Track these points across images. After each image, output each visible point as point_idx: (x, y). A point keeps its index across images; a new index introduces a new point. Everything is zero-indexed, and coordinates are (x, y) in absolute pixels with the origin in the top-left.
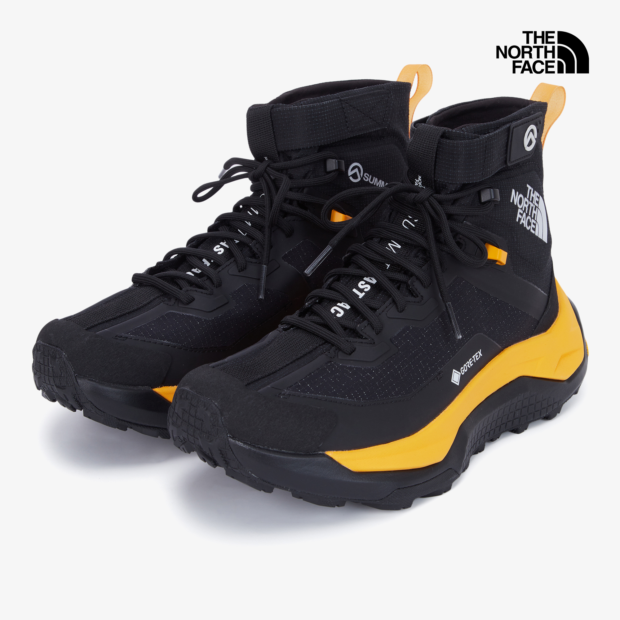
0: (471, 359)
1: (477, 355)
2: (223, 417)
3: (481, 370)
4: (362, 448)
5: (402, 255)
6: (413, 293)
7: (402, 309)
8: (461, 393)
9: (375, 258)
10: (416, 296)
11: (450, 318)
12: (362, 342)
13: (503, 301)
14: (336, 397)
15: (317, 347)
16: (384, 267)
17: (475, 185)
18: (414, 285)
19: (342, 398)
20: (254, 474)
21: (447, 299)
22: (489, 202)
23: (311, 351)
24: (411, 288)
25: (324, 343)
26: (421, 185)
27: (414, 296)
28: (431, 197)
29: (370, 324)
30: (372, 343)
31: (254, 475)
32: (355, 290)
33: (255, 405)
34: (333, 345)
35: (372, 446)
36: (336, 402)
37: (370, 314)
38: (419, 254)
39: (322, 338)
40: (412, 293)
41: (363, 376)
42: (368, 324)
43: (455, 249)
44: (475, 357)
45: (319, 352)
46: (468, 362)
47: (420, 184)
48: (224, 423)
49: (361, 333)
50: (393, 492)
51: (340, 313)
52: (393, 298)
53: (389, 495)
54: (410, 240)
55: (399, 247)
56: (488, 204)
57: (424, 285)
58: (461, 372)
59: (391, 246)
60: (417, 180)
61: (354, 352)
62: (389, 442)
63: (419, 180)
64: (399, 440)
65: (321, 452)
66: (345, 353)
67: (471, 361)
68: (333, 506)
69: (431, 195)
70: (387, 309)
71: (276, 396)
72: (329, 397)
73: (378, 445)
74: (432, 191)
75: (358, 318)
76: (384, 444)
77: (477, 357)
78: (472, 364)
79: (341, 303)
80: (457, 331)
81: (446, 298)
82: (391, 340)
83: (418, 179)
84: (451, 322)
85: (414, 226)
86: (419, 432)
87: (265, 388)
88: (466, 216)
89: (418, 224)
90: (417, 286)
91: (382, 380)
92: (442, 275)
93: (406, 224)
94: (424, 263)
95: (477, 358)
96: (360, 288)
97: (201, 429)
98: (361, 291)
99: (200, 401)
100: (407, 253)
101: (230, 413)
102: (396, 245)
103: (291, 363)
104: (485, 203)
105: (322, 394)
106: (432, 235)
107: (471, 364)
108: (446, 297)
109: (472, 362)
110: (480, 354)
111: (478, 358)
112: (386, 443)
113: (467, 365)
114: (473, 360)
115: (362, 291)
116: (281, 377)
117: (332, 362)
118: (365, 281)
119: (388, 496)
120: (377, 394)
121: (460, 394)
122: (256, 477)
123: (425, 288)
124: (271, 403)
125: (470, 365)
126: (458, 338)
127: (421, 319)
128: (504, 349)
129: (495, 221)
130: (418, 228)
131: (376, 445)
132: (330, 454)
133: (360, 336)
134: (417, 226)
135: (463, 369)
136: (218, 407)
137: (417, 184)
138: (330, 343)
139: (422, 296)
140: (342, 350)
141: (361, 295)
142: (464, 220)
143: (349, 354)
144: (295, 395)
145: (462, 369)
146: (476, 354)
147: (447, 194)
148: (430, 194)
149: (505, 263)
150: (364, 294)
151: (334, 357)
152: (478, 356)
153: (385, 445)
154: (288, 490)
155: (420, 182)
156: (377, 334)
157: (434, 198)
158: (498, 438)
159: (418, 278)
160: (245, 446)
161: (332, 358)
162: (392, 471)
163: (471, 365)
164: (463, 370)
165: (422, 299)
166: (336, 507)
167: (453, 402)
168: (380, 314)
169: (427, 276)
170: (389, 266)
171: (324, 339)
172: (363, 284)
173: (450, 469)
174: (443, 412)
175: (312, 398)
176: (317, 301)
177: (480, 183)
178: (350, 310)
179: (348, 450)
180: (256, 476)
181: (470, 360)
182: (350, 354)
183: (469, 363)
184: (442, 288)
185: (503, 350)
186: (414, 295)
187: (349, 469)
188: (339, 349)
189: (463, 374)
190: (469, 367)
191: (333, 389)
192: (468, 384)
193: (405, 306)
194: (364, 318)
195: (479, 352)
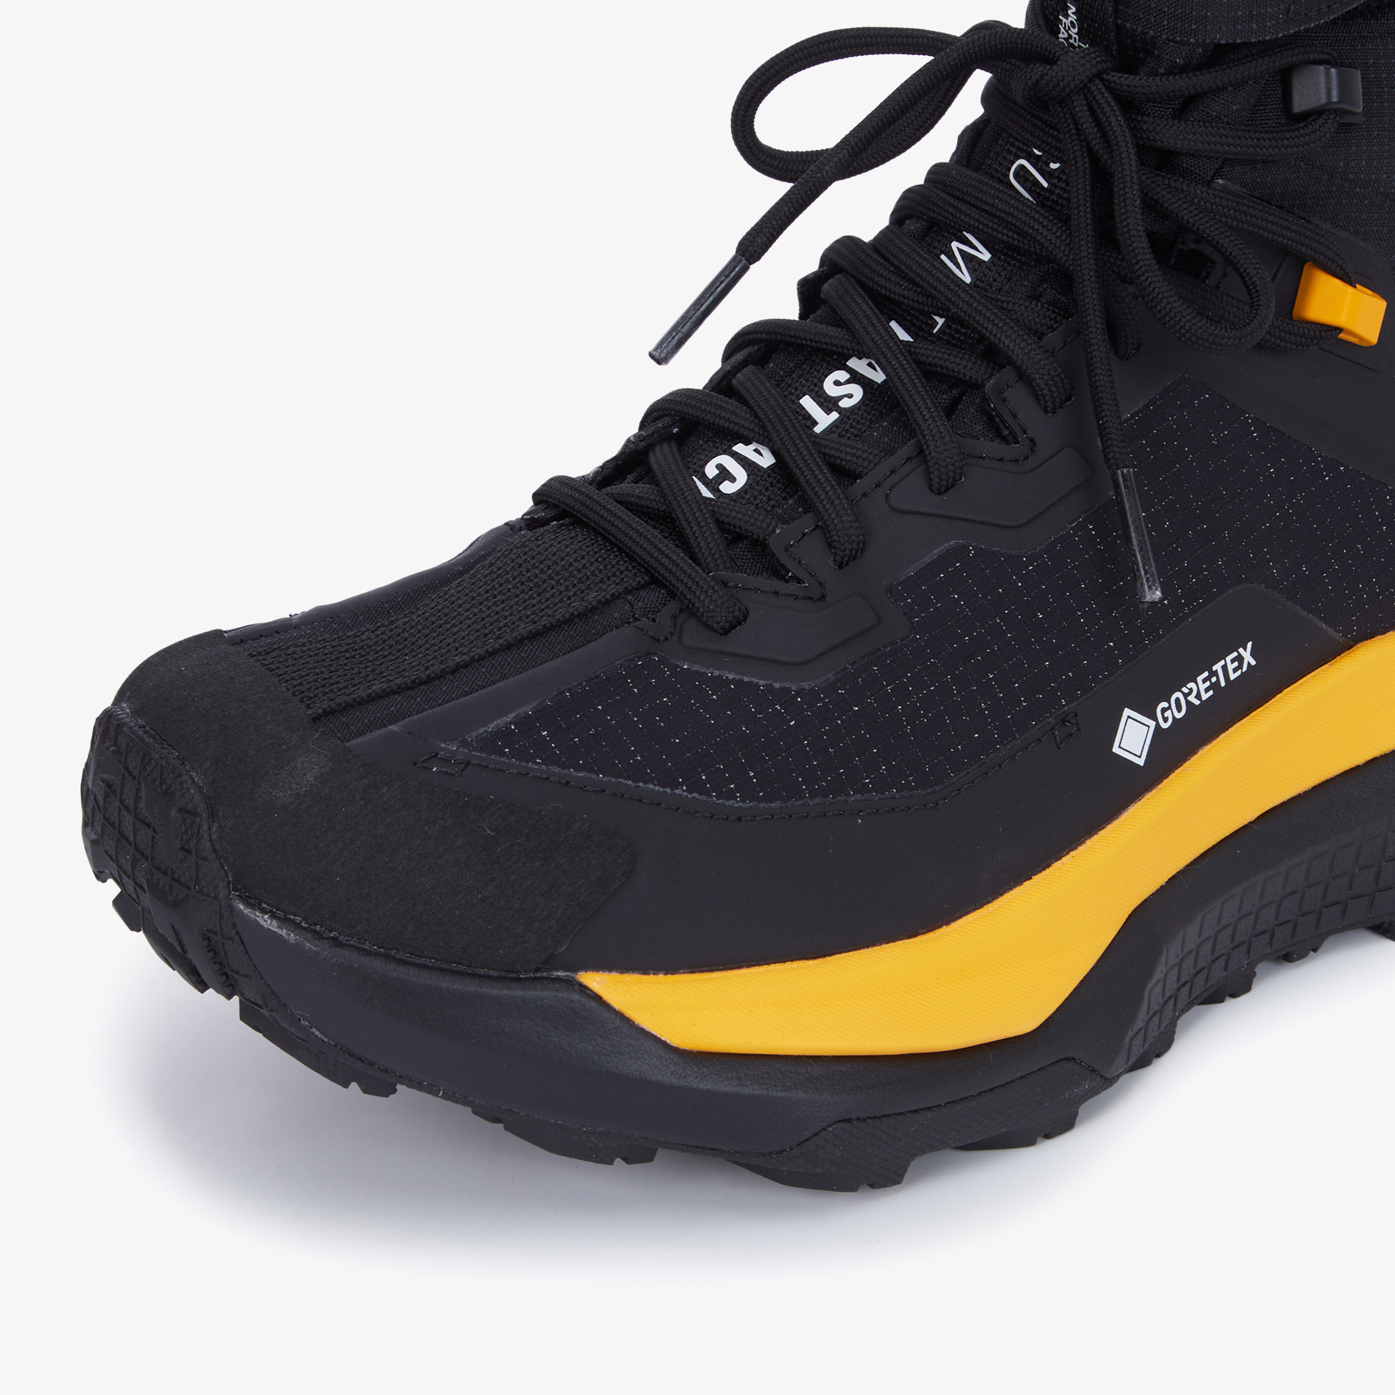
0: (1206, 674)
1: (1233, 661)
2: (216, 825)
3: (1251, 715)
4: (720, 970)
5: (991, 287)
6: (1001, 426)
7: (944, 482)
8: (1154, 791)
9: (894, 292)
10: (1010, 438)
11: (1126, 526)
12: (776, 593)
13: (1363, 475)
14: (641, 784)
15: (615, 597)
16: (927, 324)
17: (1267, 49)
18: (1004, 400)
19: (662, 787)
20: (317, 1029)
21: (1117, 456)
22: (1318, 113)
23: (593, 610)
24: (993, 409)
25: (645, 586)
26: (1077, 37)
27: (1005, 440)
28: (1097, 82)
29: (821, 527)
30: (812, 599)
31: (317, 1033)
32: (807, 402)
33: (326, 792)
34: (673, 595)
35: (759, 965)
36: (640, 801)
37: (827, 492)
38: (1046, 289)
39: (643, 567)
40: (996, 427)
41: (757, 712)
42: (817, 527)
43: (1149, 280)
44: (1225, 668)
45: (616, 615)
46: (1191, 685)
47: (1074, 36)
48: (218, 847)
49: (784, 559)
50: (824, 1129)
51: (733, 480)
52: (919, 441)
53: (808, 1140)
54: (1019, 235)
55: (985, 256)
56: (1314, 121)
57: (1042, 403)
58: (1155, 719)
59: (960, 251)
60: (1064, 20)
61: (740, 623)
62: (830, 955)
63: (1070, 19)
64: (870, 949)
65: (561, 974)
66: (706, 625)
67: (1204, 681)
68: (604, 1158)
69: (1099, 75)
70: (894, 478)
71: (415, 764)
72: (613, 780)
73: (784, 962)
74: (1103, 61)
75: (790, 501)
76: (808, 959)
77: (1231, 667)
78: (1211, 693)
79: (747, 443)
80: (1146, 574)
81: (1114, 452)
82: (890, 589)
83: (1067, 16)
84: (1128, 539)
85: (1045, 184)
86: (954, 925)
87: (383, 731)
88: (1225, 160)
89: (1060, 179)
90: (1019, 403)
91: (825, 733)
92: (1110, 370)
93: (1022, 174)
94: (1056, 322)
95: (1235, 670)
96: (829, 394)
97: (152, 860)
98: (828, 404)
99: (150, 760)
100: (1009, 280)
101: (237, 812)
102: (977, 249)
103: (508, 647)
104: (1305, 116)
105: (590, 771)
106: (1089, 221)
107: (1207, 690)
108: (1115, 449)
109: (1208, 684)
110: (1248, 659)
111: (1239, 673)
112: (815, 958)
113: (1186, 695)
114: (1214, 679)
115: (831, 405)
116: (454, 695)
117: (655, 654)
118: (850, 370)
119: (802, 1143)
120: (804, 782)
121: (1149, 796)
122: (326, 1040)
123: (1046, 412)
124: (385, 788)
125: (1198, 696)
126: (1148, 598)
127: (1013, 524)
128: (1355, 644)
129: (1346, 185)
130: (1057, 191)
131: (775, 963)
132: (595, 981)
133: (778, 571)
134: (1056, 187)
135: (1170, 708)
136: (200, 788)
137: (1066, 35)
138: (664, 586)
139: (1032, 440)
140: (699, 614)
141: (824, 420)
142: (1217, 173)
143: (721, 631)
144: (487, 767)
145: (1164, 710)
146: (1229, 658)
147: (1156, 74)
148: (1094, 70)
149: (1374, 339)
150: (835, 416)
151: (666, 639)
152: (1236, 664)
153: (811, 962)
154: (437, 1096)
155: (1074, 27)
156: (840, 567)
157: (1108, 88)
158: (1315, 950)
159: (1022, 376)
160: (283, 932)
161: (658, 640)
162: (826, 1057)
163: (1205, 697)
164: (1168, 714)
165: (1032, 450)
166: (618, 1161)
167: (1116, 823)
168: (865, 495)
169: (1056, 371)
170: (940, 321)
171: (647, 572)
172: (842, 381)
173: (1067, 1059)
174: (1068, 857)
175: (548, 779)
176: (675, 430)
177: (1289, 43)
178: (771, 470)
179: (665, 974)
180: (326, 1037)
181: (1200, 679)
182: (726, 632)
183: (1199, 689)
184: (1106, 416)
185: (1351, 647)
186: (1006, 432)
187: (663, 1039)
188: (689, 611)
189: (1165, 726)
190: (1197, 702)
191: (634, 754)
192: (1187, 763)
193: (959, 471)
194: (807, 505)
195: (1241, 650)
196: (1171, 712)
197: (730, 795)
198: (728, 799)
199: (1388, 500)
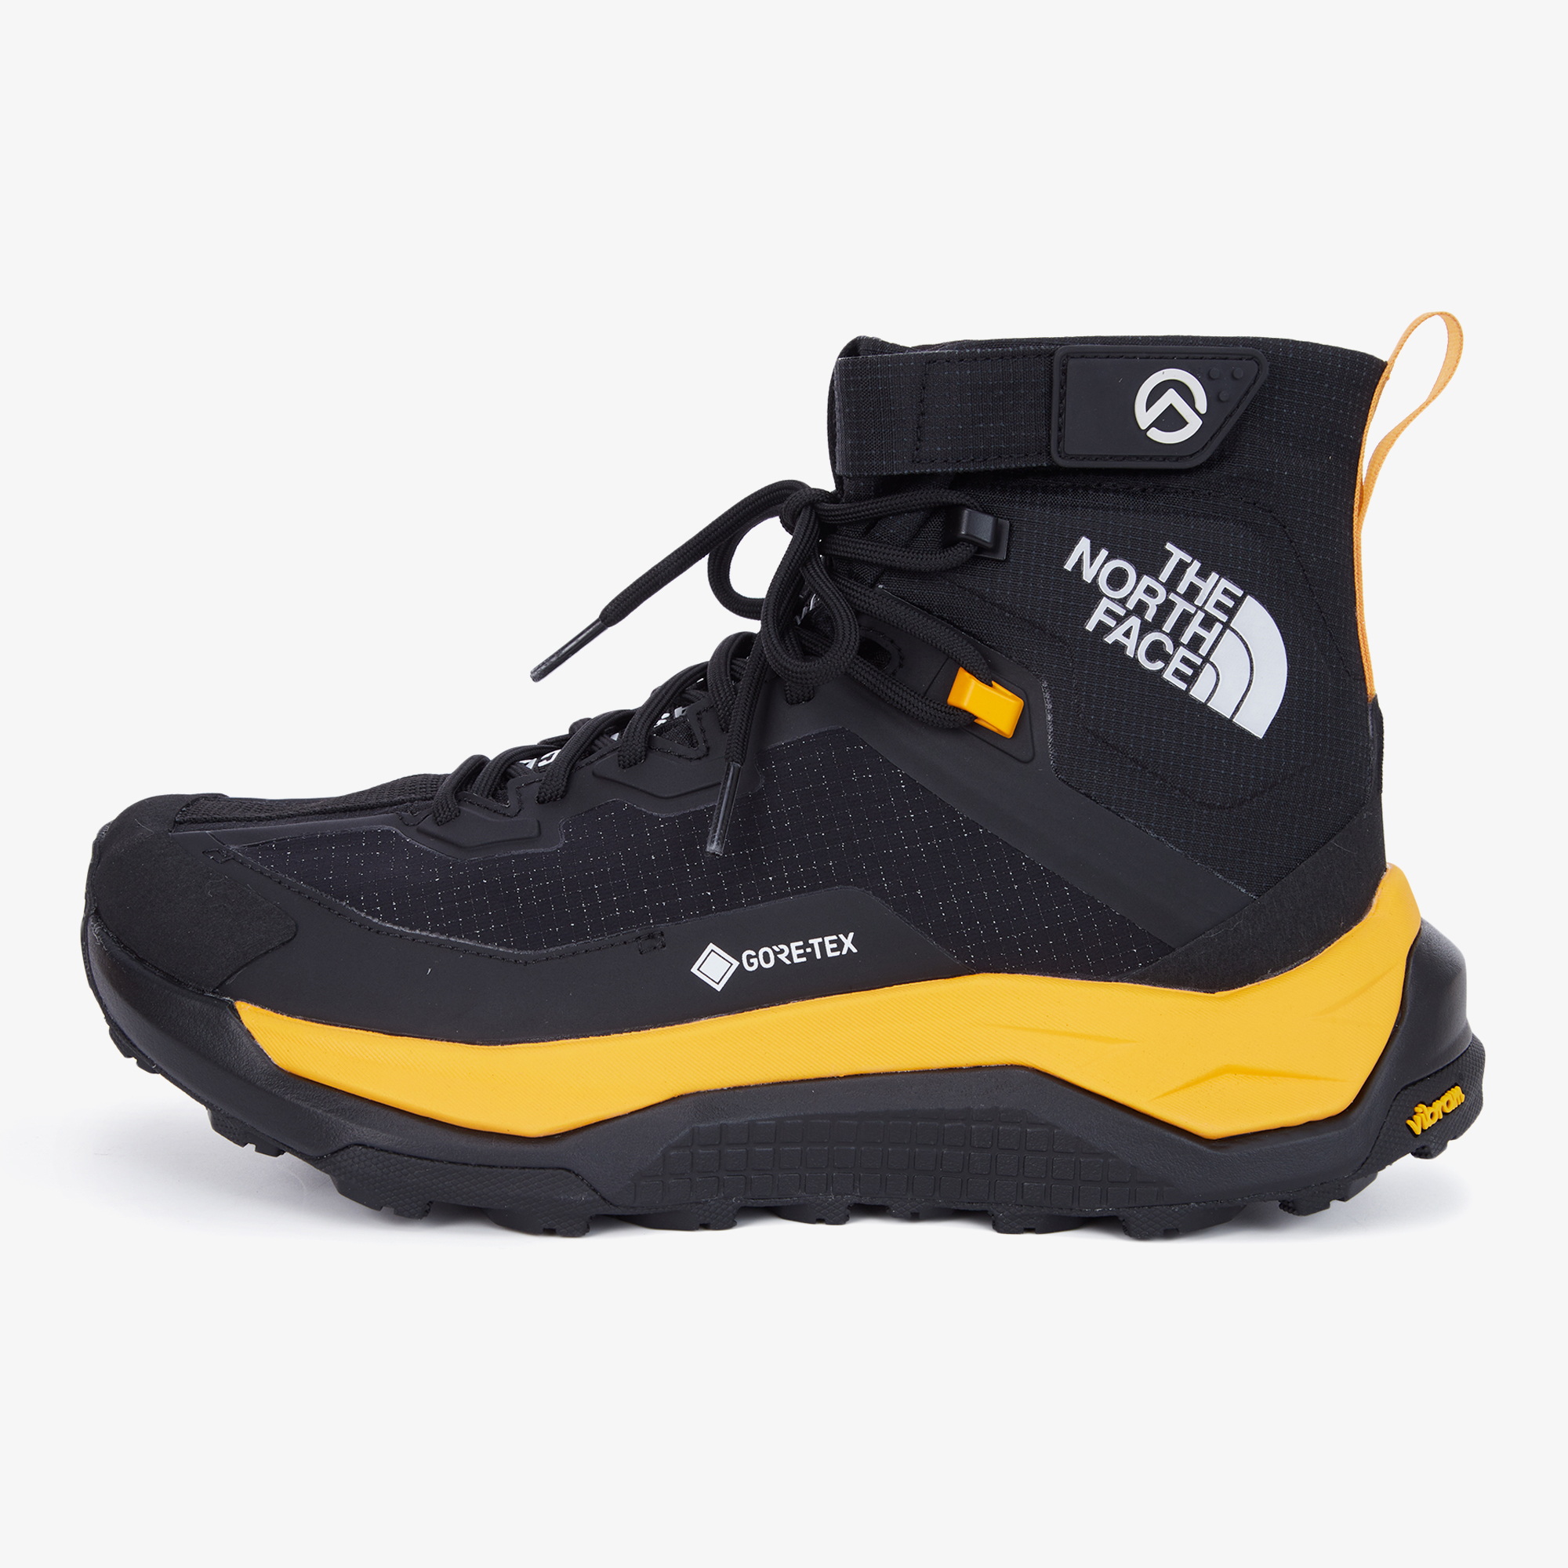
0: (801, 943)
1: (831, 942)
6: (694, 736)
7: (628, 761)
12: (488, 808)
27: (693, 745)
30: (505, 815)
40: (691, 736)
41: (424, 869)
44: (822, 945)
46: (783, 947)
50: (347, 1147)
57: (722, 723)
58: (740, 961)
61: (451, 820)
65: (229, 999)
66: (435, 819)
67: (798, 948)
70: (605, 758)
71: (203, 852)
77: (829, 946)
78: (804, 960)
87: (199, 832)
90: (709, 721)
95: (833, 950)
107: (799, 956)
109: (801, 951)
110: (848, 943)
111: (837, 953)
113: (776, 953)
114: (809, 950)
117: (394, 831)
123: (723, 729)
125: (790, 957)
128: (977, 973)
132: (243, 1008)
135: (757, 956)
139: (708, 748)
143: (439, 823)
144: (241, 863)
145: (750, 957)
146: (827, 939)
149: (1008, 731)
151: (413, 825)
152: (835, 945)
156: (539, 803)
161: (407, 825)
163: (797, 960)
164: (754, 961)
165: (706, 754)
168: (585, 766)
173: (568, 1170)
179: (288, 1016)
181: (793, 945)
182: (442, 824)
183: (792, 952)
185: (973, 974)
186: (695, 741)
187: (268, 1055)
189: (749, 969)
190: (787, 961)
195: (841, 936)
196: (757, 960)
197: (375, 915)
198: (373, 917)
199: (1024, 866)
